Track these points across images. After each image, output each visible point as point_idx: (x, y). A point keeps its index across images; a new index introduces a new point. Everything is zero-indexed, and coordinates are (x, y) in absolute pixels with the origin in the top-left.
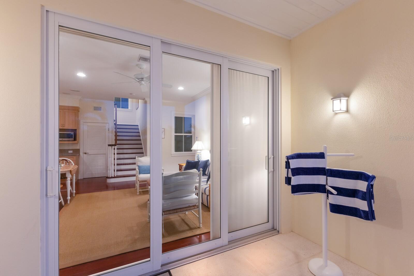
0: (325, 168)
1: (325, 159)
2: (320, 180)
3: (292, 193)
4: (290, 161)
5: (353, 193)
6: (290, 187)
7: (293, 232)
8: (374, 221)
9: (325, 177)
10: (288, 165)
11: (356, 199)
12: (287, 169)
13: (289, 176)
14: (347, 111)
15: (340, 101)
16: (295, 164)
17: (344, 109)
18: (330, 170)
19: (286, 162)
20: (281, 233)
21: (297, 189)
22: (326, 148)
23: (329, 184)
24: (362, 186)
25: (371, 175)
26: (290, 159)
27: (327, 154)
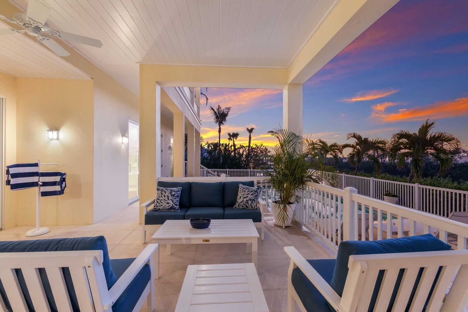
0: (38, 172)
1: (38, 166)
2: (35, 179)
3: (11, 189)
4: (9, 169)
5: (54, 184)
6: (10, 186)
7: (18, 226)
8: (63, 194)
9: (38, 177)
10: (8, 172)
11: (56, 186)
12: (7, 175)
13: (9, 179)
14: (58, 139)
15: (53, 132)
16: (12, 171)
17: (56, 137)
18: (42, 173)
19: (7, 170)
20: (4, 230)
21: (14, 187)
22: (39, 160)
23: (41, 181)
24: (58, 179)
25: (63, 173)
26: (9, 168)
27: (40, 164)
